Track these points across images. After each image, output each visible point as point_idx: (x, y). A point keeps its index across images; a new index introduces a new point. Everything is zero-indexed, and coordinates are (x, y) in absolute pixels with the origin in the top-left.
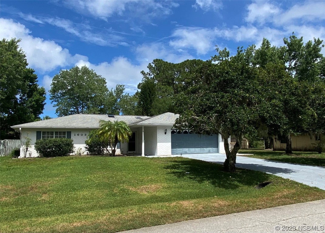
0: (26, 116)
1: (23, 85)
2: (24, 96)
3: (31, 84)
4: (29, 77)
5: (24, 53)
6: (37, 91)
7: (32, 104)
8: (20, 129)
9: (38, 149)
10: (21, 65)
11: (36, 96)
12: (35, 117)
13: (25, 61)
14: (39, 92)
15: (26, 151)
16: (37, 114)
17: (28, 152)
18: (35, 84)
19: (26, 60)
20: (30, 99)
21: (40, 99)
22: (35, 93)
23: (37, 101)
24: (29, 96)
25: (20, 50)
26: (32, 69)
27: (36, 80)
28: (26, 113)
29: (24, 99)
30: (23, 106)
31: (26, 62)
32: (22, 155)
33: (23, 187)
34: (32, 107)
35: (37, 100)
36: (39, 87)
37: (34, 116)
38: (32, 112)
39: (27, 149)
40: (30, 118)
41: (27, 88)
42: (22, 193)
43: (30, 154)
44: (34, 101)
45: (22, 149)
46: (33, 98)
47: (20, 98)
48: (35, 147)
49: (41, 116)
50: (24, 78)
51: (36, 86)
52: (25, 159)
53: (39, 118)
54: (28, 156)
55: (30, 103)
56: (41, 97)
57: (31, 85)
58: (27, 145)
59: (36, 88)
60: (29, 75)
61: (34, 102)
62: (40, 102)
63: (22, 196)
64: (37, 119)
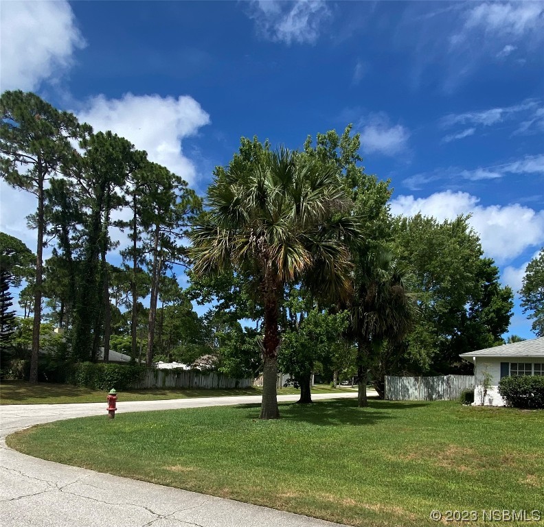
0: (481, 337)
1: (476, 287)
2: (476, 304)
3: (487, 284)
4: (484, 273)
5: (477, 235)
6: (498, 294)
7: (490, 316)
8: (474, 358)
9: (503, 393)
10: (472, 255)
11: (496, 303)
12: (495, 339)
13: (478, 247)
14: (502, 296)
15: (484, 396)
16: (499, 333)
17: (487, 398)
18: (494, 284)
19: (480, 245)
20: (486, 309)
21: (504, 307)
22: (494, 298)
23: (498, 311)
24: (485, 305)
25: (471, 232)
26: (489, 260)
27: (497, 276)
28: (479, 333)
29: (477, 310)
30: (475, 321)
31: (480, 249)
32: (477, 401)
33: (490, 454)
34: (488, 322)
35: (498, 309)
36: (502, 287)
37: (493, 337)
38: (489, 331)
39: (486, 391)
40: (487, 341)
41: (481, 291)
42: (490, 465)
43: (491, 401)
44: (494, 311)
45: (478, 390)
46: (492, 307)
47: (470, 309)
48: (500, 389)
49: (504, 336)
50: (477, 275)
51: (495, 286)
52: (482, 408)
53: (502, 340)
54: (487, 403)
55: (487, 315)
56: (504, 304)
57: (488, 286)
58: (486, 385)
59: (496, 289)
60: (485, 270)
61: (492, 314)
62: (503, 312)
63: (491, 469)
64: (499, 341)
